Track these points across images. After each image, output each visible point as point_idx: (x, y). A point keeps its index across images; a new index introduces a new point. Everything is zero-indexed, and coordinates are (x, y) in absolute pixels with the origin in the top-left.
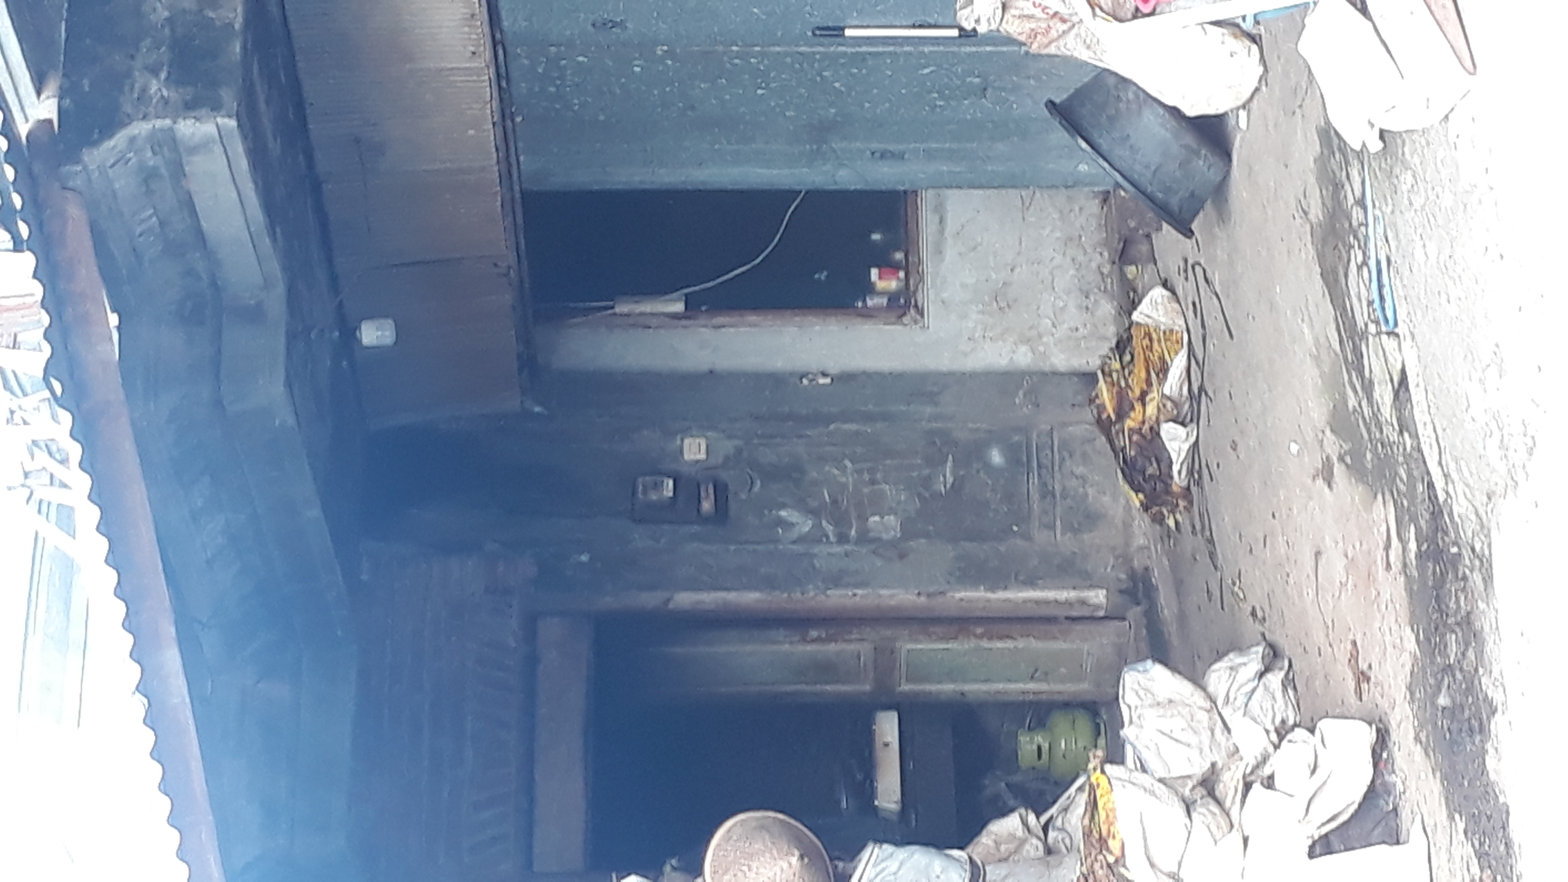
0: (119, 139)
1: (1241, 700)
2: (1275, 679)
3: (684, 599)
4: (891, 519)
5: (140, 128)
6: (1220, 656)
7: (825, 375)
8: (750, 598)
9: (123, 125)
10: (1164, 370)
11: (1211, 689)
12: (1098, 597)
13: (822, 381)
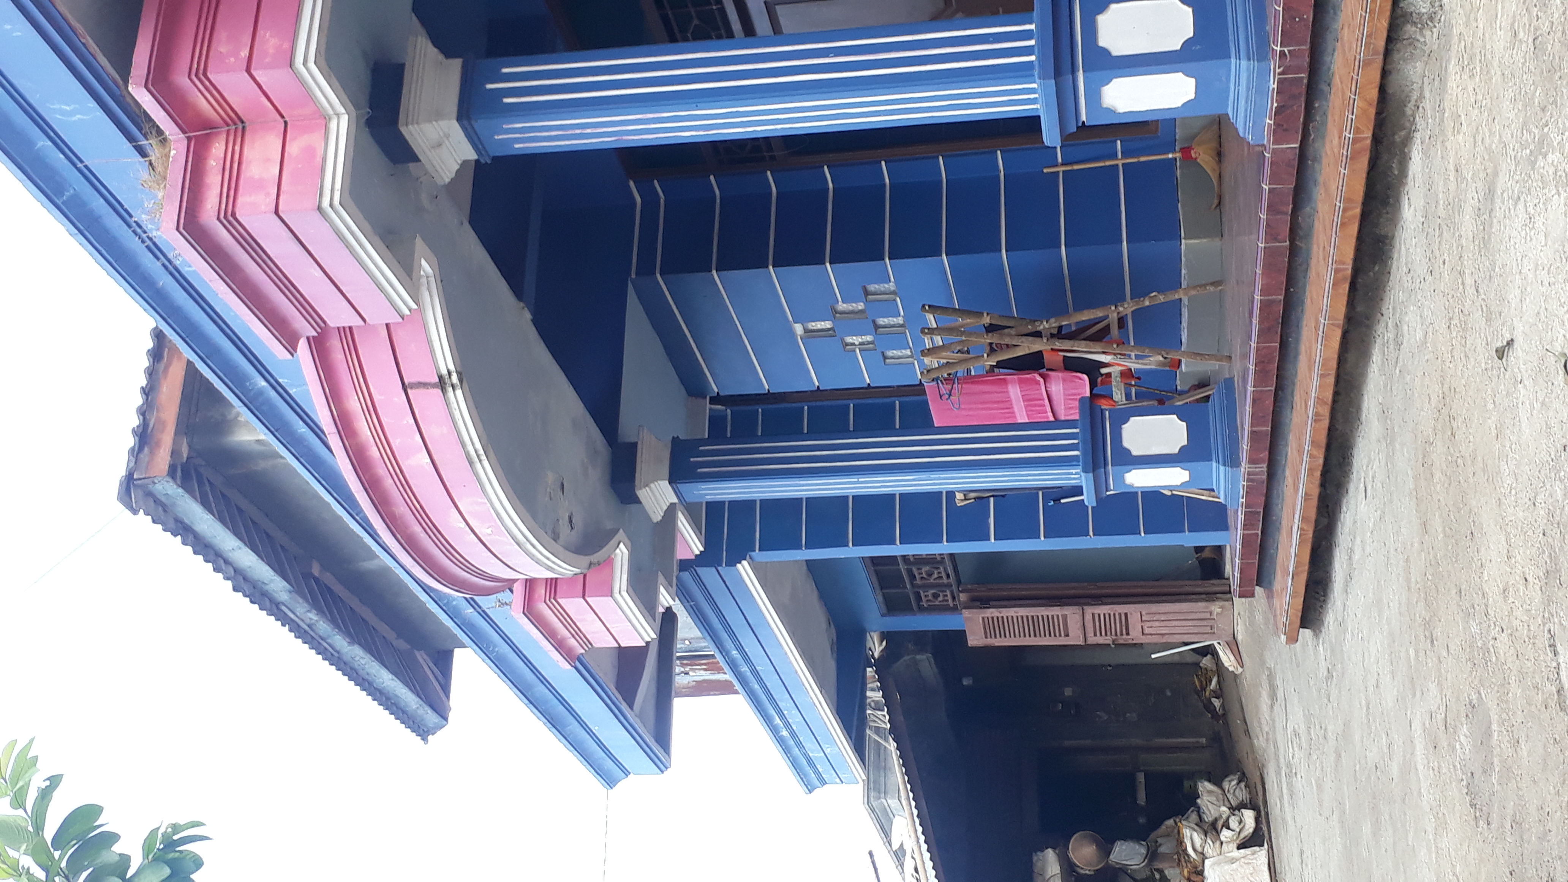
0: (902, 660)
1: (1232, 791)
2: (1243, 785)
3: (1067, 743)
4: (1134, 715)
5: (906, 658)
6: (1226, 776)
7: (1110, 666)
8: (1088, 742)
9: (903, 657)
10: (1211, 681)
11: (1224, 787)
12: (1203, 740)
13: (1109, 668)
